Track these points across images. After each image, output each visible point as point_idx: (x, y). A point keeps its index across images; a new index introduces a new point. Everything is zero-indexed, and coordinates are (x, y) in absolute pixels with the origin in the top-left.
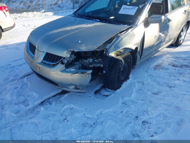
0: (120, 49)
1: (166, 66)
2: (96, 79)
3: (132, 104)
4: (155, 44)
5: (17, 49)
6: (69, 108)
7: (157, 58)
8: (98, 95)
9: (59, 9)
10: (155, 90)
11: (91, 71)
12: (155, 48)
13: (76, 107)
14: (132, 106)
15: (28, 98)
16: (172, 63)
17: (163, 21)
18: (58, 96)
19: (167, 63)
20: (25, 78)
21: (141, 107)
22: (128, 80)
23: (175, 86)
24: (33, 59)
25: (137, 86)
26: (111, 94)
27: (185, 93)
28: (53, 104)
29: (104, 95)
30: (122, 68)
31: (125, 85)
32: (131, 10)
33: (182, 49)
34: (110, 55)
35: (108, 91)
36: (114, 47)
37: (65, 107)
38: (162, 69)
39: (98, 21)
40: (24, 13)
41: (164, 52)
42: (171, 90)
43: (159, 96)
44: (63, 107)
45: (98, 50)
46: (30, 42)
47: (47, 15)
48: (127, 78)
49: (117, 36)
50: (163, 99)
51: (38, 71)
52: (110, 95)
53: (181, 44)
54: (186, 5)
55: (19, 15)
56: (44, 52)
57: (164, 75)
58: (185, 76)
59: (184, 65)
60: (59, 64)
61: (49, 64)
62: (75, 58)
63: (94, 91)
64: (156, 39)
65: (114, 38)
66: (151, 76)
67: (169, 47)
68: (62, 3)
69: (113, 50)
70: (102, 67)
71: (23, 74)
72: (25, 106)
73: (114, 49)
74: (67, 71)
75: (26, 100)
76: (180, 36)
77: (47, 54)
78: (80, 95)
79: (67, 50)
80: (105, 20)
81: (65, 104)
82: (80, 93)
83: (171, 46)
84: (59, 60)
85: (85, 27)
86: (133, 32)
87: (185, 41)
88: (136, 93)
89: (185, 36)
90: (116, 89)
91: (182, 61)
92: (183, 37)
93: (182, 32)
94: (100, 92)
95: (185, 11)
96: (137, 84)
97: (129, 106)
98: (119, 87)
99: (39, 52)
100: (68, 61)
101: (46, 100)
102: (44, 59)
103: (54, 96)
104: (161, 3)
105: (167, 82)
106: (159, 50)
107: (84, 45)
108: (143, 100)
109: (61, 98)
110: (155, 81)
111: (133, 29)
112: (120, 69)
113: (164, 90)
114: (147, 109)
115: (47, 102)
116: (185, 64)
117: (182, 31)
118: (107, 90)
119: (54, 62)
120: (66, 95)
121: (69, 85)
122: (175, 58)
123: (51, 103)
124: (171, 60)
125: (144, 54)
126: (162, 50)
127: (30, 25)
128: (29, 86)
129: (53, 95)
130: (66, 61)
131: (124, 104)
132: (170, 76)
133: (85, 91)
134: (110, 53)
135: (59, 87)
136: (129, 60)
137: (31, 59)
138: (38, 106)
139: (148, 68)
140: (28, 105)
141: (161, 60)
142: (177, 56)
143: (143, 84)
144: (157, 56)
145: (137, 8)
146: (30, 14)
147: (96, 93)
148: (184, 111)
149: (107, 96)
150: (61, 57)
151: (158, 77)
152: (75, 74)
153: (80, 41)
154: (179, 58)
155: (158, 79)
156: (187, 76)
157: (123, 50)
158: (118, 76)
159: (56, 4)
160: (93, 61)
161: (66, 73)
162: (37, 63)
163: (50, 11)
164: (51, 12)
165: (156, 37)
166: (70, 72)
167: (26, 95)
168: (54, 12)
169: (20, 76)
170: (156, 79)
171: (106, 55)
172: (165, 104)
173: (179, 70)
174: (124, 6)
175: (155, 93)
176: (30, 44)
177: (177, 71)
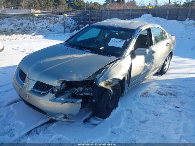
0: (109, 79)
1: (152, 94)
2: (86, 106)
3: (121, 132)
4: (142, 73)
5: (4, 73)
6: (57, 139)
7: (144, 85)
8: (87, 123)
9: (50, 32)
10: (142, 119)
11: (81, 101)
12: (141, 77)
13: (64, 137)
14: (121, 135)
15: (14, 128)
16: (158, 91)
17: (147, 53)
18: (46, 125)
19: (153, 91)
20: (12, 105)
21: (129, 136)
22: (117, 108)
23: (161, 114)
24: (23, 87)
25: (126, 114)
26: (101, 123)
27: (170, 121)
28: (41, 134)
29: (93, 124)
30: (111, 98)
31: (114, 113)
32: (119, 43)
33: (167, 77)
34: (99, 85)
35: (97, 120)
36: (104, 78)
37: (53, 137)
38: (149, 97)
39: (89, 52)
40: (14, 35)
41: (151, 79)
42: (157, 118)
43: (146, 125)
44: (51, 138)
45: (89, 79)
46: (20, 70)
47: (38, 38)
48: (116, 106)
49: (106, 68)
50: (150, 128)
51: (27, 99)
52: (99, 124)
53: (166, 72)
54: (168, 39)
55: (8, 37)
56: (34, 81)
57: (151, 103)
58: (169, 104)
59: (169, 94)
60: (50, 93)
61: (39, 93)
62: (65, 87)
63: (83, 119)
64: (142, 69)
65: (104, 69)
66: (138, 103)
67: (155, 75)
68: (53, 27)
69: (102, 80)
70: (91, 96)
71: (10, 101)
72: (10, 136)
73: (104, 79)
74: (57, 100)
75: (11, 130)
76: (164, 65)
77: (38, 82)
78: (69, 124)
79: (58, 80)
80: (95, 51)
81: (53, 133)
82: (69, 122)
83: (157, 74)
84: (50, 89)
85: (77, 57)
86: (120, 64)
87: (170, 69)
88: (125, 121)
89: (169, 65)
90: (105, 118)
91: (167, 89)
92: (167, 66)
93: (166, 62)
94: (89, 121)
95: (168, 44)
96: (125, 112)
97: (118, 135)
98: (108, 115)
99: (29, 80)
100: (58, 90)
101: (33, 130)
102: (34, 88)
103: (42, 125)
104: (147, 35)
105: (154, 110)
106: (146, 78)
107: (75, 75)
108: (131, 129)
109: (49, 127)
110: (142, 109)
111: (121, 61)
112: (109, 98)
113: (151, 118)
114: (135, 138)
115: (35, 131)
116: (170, 92)
117: (166, 60)
118: (96, 118)
119: (45, 91)
120: (54, 125)
121: (58, 114)
122: (160, 86)
123: (39, 132)
124: (157, 88)
125: (131, 83)
126: (149, 78)
127: (19, 48)
128: (16, 114)
129: (40, 124)
130: (56, 90)
131: (113, 134)
132: (156, 104)
133: (74, 120)
134: (99, 83)
135: (48, 116)
136: (118, 89)
137: (21, 87)
138: (24, 136)
139: (136, 96)
140: (14, 135)
141: (148, 88)
142: (162, 84)
143: (131, 112)
144: (144, 84)
145: (125, 41)
146: (20, 37)
147: (85, 121)
148: (170, 140)
149: (96, 125)
150: (52, 86)
151: (145, 104)
152: (64, 103)
153: (71, 71)
154: (164, 85)
155: (145, 107)
156: (172, 104)
157: (111, 80)
158: (107, 105)
159: (47, 27)
160: (83, 90)
161: (56, 102)
162: (27, 91)
163: (40, 35)
164: (42, 36)
165: (142, 67)
166: (60, 101)
167: (12, 124)
168: (45, 35)
169: (6, 103)
170: (143, 107)
171: (96, 85)
172: (152, 133)
173: (164, 98)
174: (112, 39)
175: (143, 121)
176: (20, 72)
177: (162, 99)
